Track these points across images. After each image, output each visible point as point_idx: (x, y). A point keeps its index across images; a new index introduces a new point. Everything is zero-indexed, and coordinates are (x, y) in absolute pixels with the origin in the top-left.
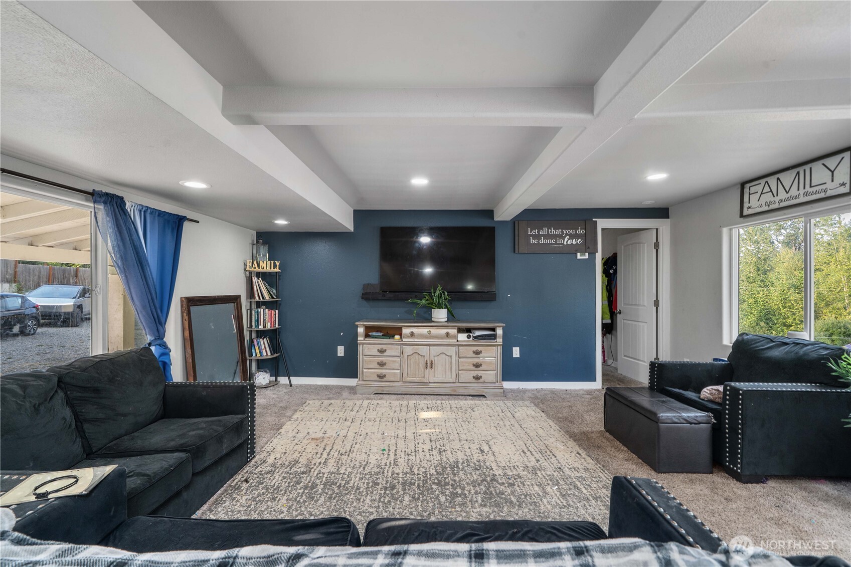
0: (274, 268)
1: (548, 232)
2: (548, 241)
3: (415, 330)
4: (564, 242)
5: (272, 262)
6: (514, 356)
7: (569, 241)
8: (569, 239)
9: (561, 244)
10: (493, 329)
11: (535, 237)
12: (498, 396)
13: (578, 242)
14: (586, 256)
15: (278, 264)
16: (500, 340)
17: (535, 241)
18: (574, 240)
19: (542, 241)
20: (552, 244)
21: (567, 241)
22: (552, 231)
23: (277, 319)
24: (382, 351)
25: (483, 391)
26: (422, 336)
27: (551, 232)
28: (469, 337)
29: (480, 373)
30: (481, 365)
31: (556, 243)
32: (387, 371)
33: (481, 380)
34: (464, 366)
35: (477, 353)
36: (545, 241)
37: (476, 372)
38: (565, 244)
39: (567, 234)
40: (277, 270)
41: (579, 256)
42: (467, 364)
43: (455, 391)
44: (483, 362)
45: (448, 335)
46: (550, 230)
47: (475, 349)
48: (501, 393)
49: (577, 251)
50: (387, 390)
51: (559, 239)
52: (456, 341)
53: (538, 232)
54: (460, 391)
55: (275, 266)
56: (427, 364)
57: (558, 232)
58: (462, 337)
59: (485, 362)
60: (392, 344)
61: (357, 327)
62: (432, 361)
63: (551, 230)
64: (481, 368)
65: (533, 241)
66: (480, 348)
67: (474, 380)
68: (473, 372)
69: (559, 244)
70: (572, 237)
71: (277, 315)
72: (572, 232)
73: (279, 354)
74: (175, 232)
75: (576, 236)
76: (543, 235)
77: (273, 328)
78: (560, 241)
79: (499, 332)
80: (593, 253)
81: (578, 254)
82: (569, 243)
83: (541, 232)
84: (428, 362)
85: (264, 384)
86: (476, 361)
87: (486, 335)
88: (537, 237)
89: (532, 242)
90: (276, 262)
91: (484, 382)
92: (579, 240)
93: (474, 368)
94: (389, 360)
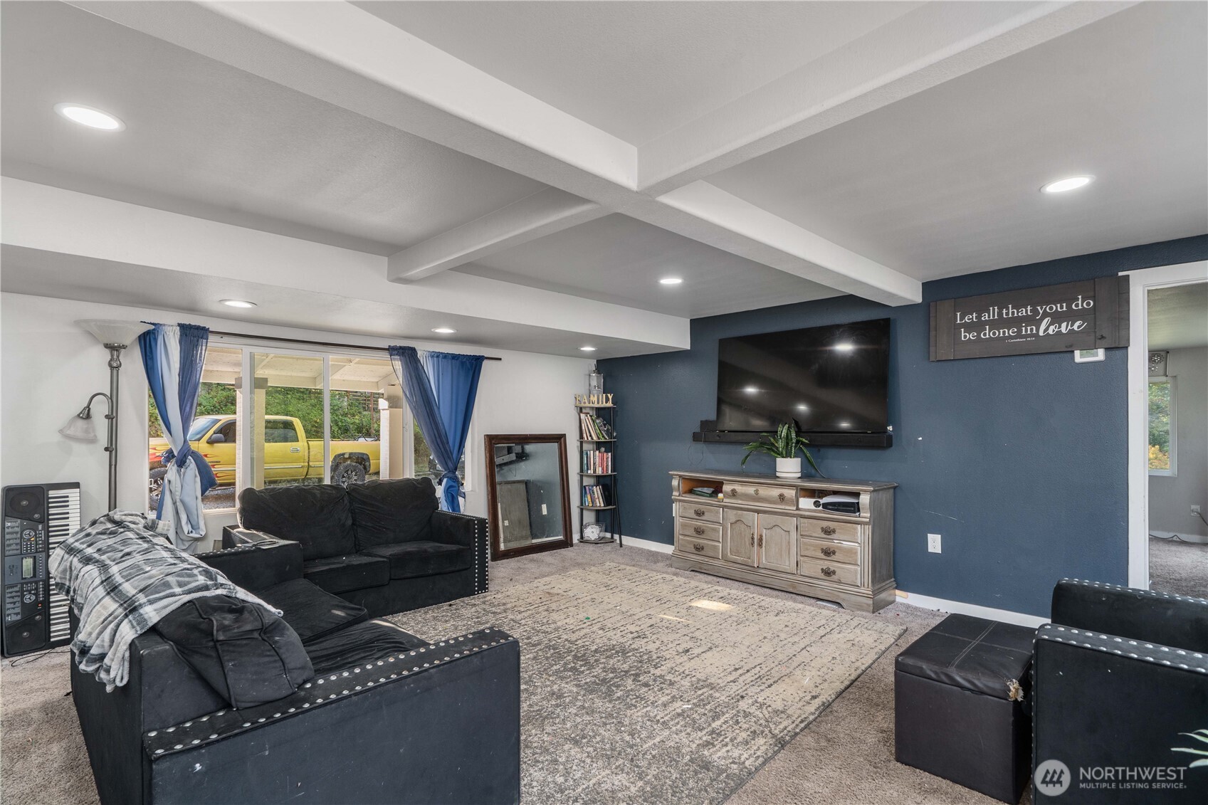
0: (606, 403)
1: (1000, 314)
2: (1000, 333)
3: (738, 488)
4: (1038, 330)
5: (604, 395)
6: (930, 550)
7: (1052, 328)
8: (1051, 324)
9: (1032, 335)
10: (857, 495)
11: (969, 327)
12: (863, 610)
13: (1075, 327)
14: (1100, 355)
15: (610, 397)
16: (865, 515)
17: (971, 336)
18: (1064, 325)
19: (987, 334)
20: (1010, 337)
21: (1046, 328)
22: (1010, 312)
23: (610, 464)
24: (699, 513)
25: (838, 596)
26: (747, 497)
27: (1007, 314)
28: (817, 504)
29: (833, 566)
30: (834, 553)
31: (1019, 335)
32: (706, 542)
33: (834, 578)
34: (807, 549)
35: (828, 532)
36: (994, 334)
37: (826, 562)
38: (1041, 333)
39: (1045, 315)
40: (610, 404)
41: (1079, 357)
42: (812, 548)
43: (794, 587)
44: (838, 548)
45: (782, 497)
46: (1004, 311)
47: (825, 524)
48: (868, 605)
49: (1071, 346)
50: (705, 568)
51: (1026, 327)
52: (795, 508)
53: (979, 317)
54: (802, 589)
55: (607, 400)
56: (753, 538)
57: (1026, 311)
58: (806, 503)
59: (840, 548)
60: (712, 505)
61: (672, 477)
62: (761, 536)
63: (1008, 309)
64: (833, 557)
65: (965, 335)
66: (832, 525)
67: (822, 576)
68: (822, 562)
69: (1026, 336)
70: (1057, 318)
71: (610, 459)
72: (1061, 308)
73: (614, 507)
74: (471, 373)
75: (1071, 316)
76: (986, 322)
77: (605, 474)
78: (1029, 330)
79: (865, 499)
80: (1119, 348)
81: (1077, 353)
82: (1050, 331)
83: (985, 317)
84: (755, 537)
85: (593, 539)
86: (826, 544)
87: (840, 504)
88: (978, 326)
89: (965, 337)
90: (609, 395)
91: (840, 582)
92: (1078, 323)
93: (822, 556)
94: (708, 527)
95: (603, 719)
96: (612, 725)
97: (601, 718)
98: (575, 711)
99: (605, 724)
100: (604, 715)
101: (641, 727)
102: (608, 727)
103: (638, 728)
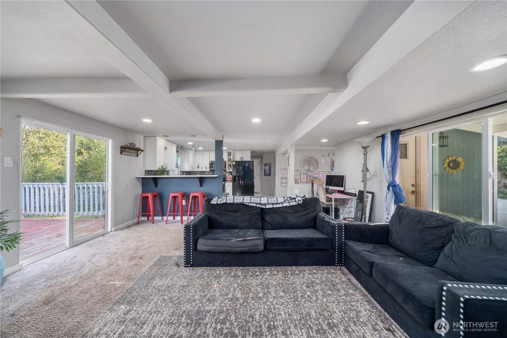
95: (181, 300)
96: (175, 299)
97: (182, 300)
98: (196, 297)
99: (178, 298)
100: (182, 302)
101: (162, 305)
102: (176, 298)
103: (163, 304)
